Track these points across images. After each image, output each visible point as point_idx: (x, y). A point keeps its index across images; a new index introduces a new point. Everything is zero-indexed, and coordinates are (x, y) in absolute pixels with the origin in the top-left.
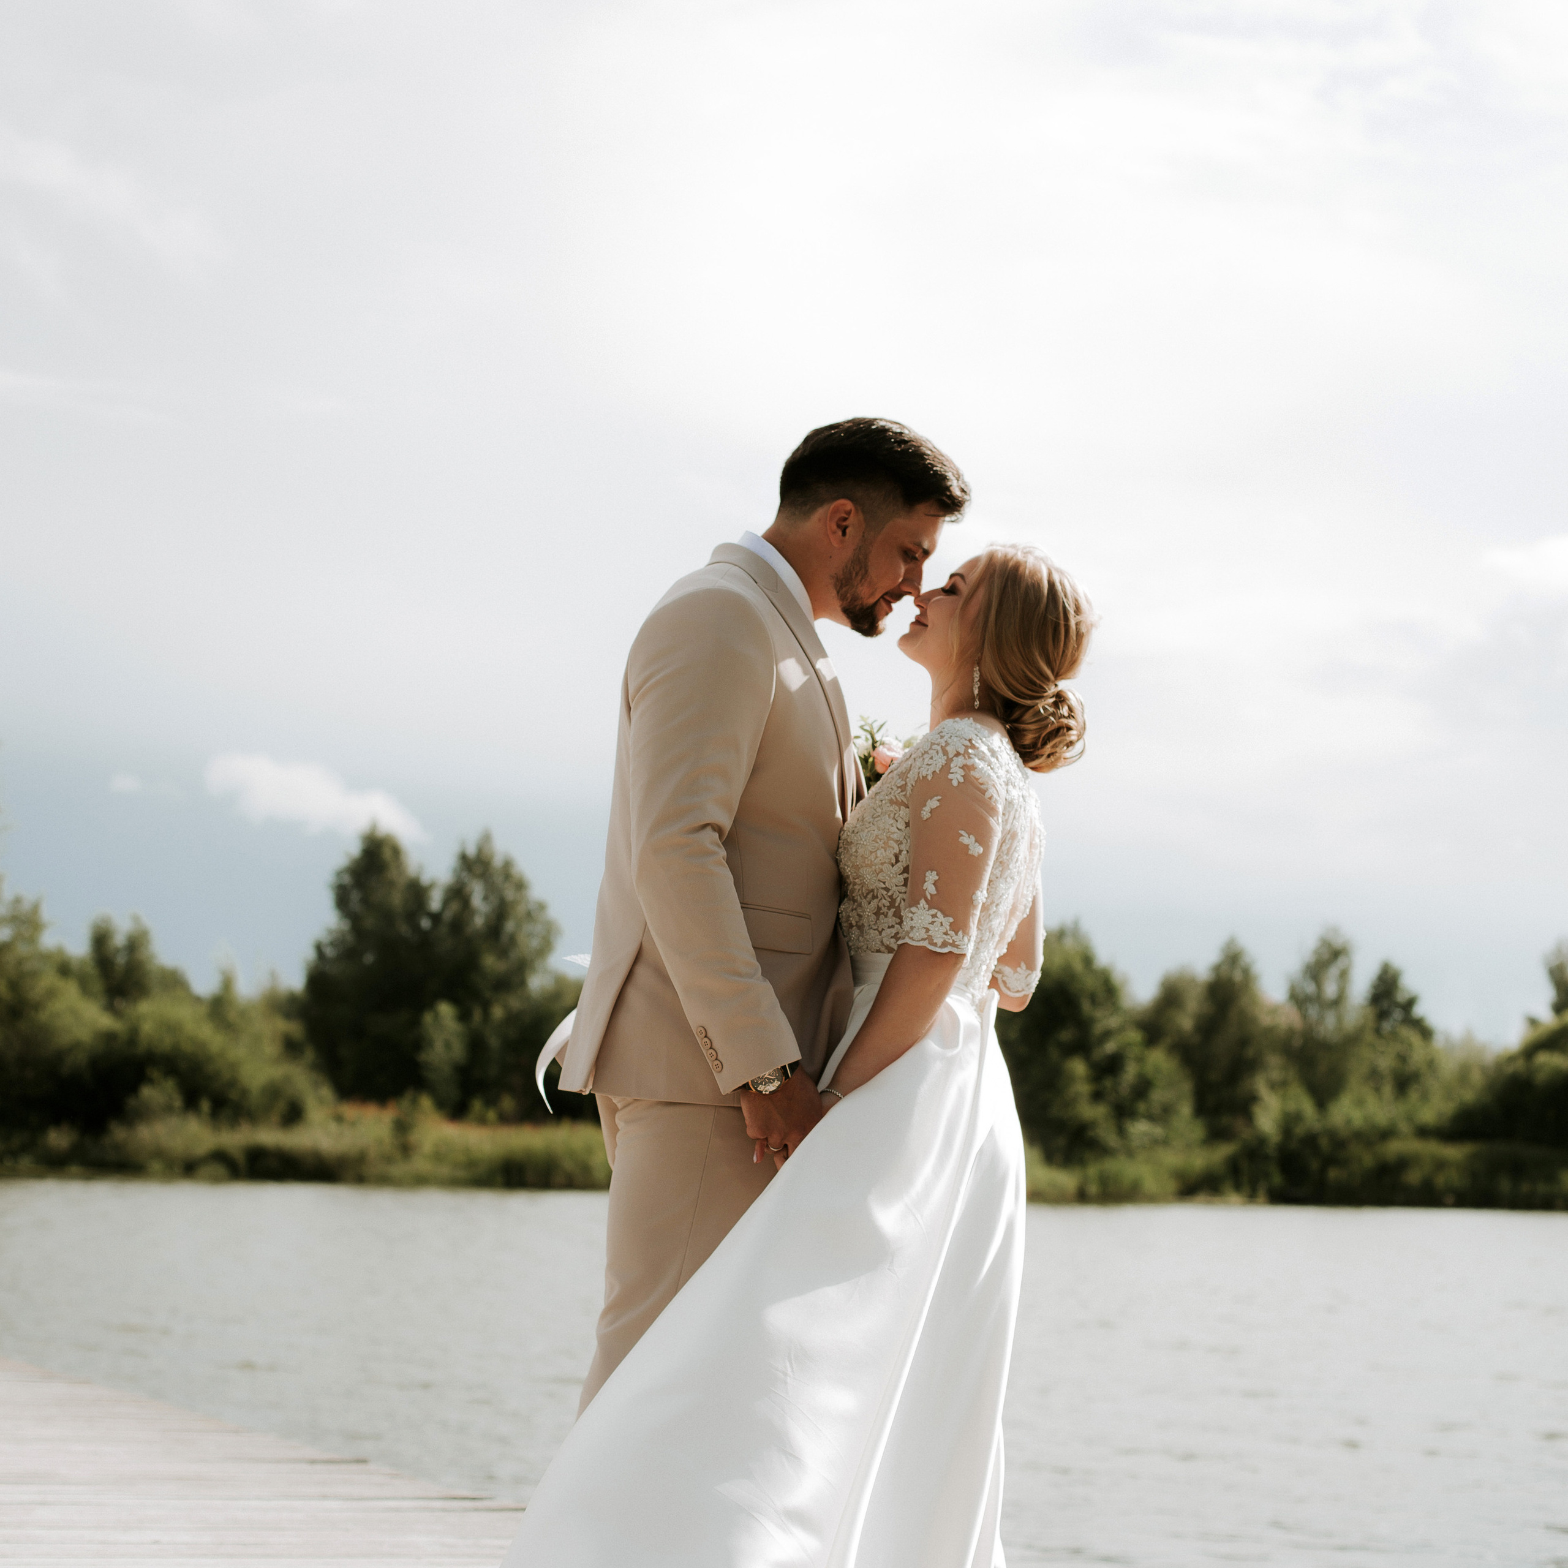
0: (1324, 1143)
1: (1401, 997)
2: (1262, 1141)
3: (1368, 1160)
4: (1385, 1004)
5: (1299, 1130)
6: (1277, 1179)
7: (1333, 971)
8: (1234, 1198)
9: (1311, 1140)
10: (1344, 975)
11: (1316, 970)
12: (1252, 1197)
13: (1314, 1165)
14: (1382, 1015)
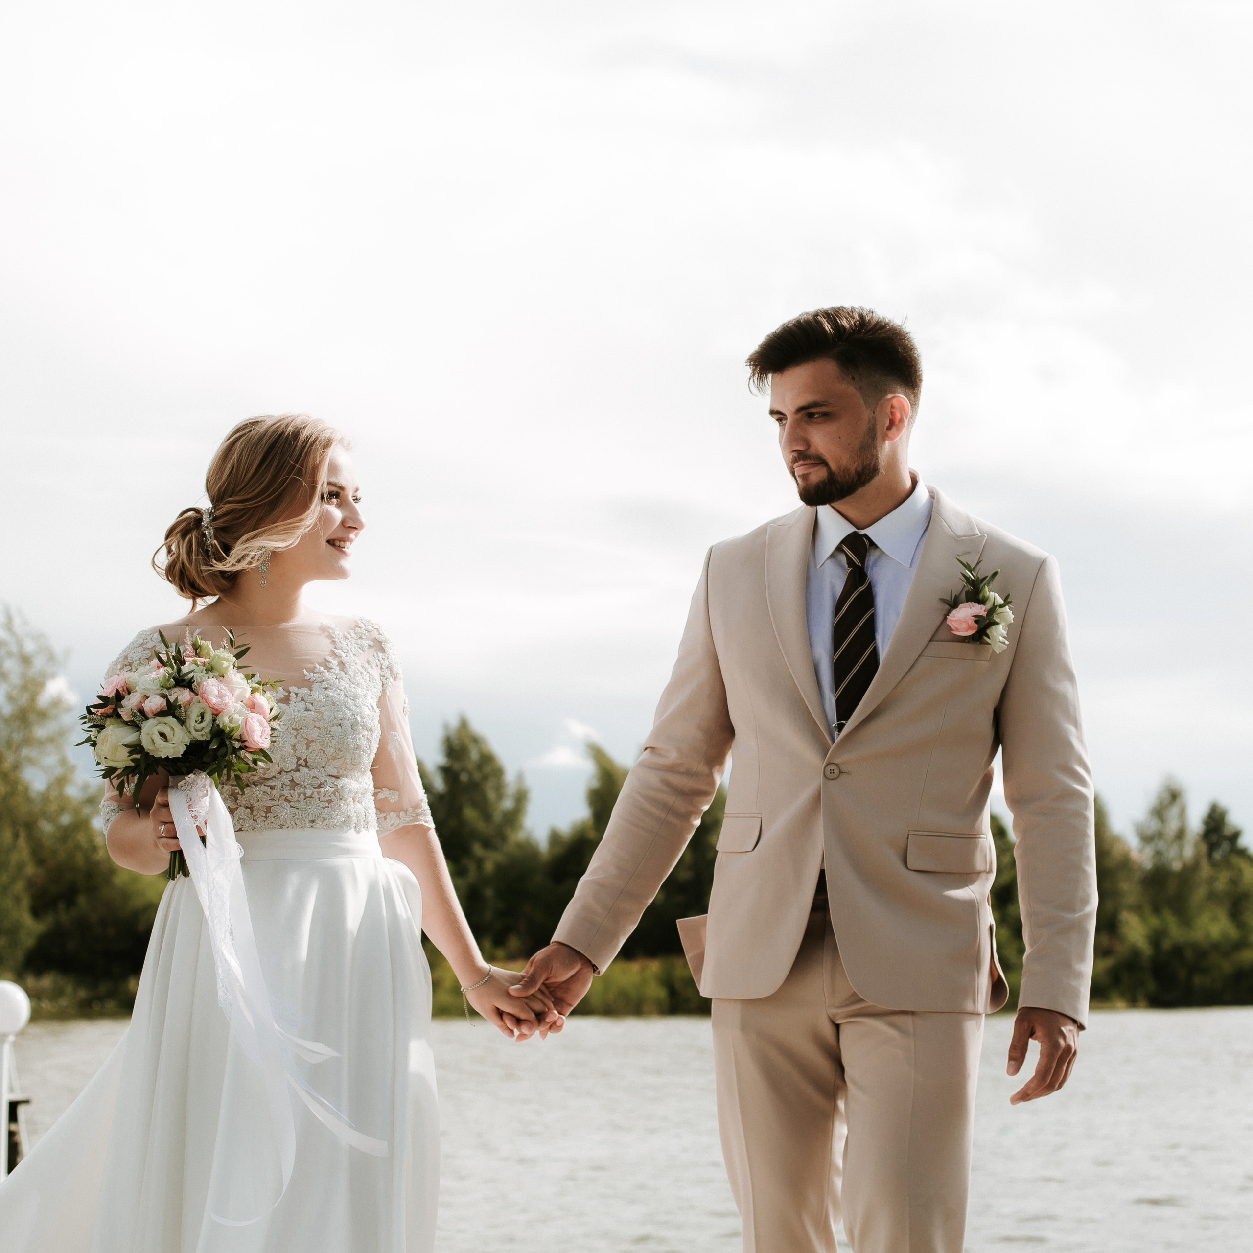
0: (1189, 954)
1: (1227, 831)
2: (1135, 953)
3: (1227, 967)
4: (1214, 838)
5: (1166, 945)
6: (1151, 986)
7: (1174, 812)
8: (1121, 1004)
9: (1178, 951)
10: (1183, 813)
11: (1159, 812)
12: (1133, 1003)
13: (1182, 973)
14: (1213, 847)
